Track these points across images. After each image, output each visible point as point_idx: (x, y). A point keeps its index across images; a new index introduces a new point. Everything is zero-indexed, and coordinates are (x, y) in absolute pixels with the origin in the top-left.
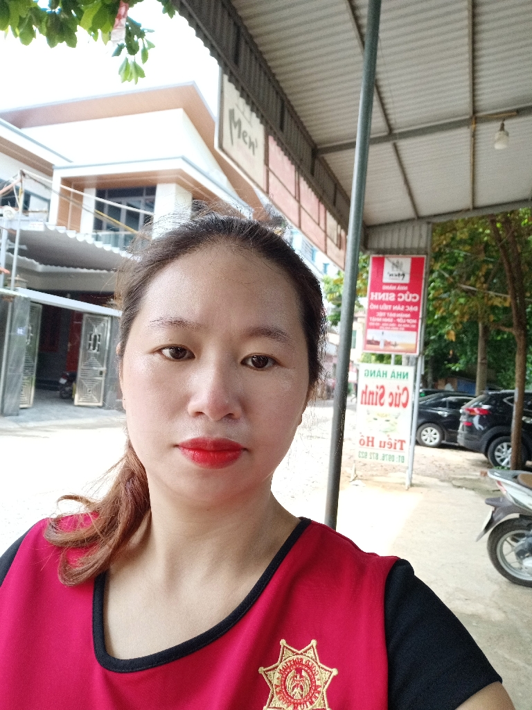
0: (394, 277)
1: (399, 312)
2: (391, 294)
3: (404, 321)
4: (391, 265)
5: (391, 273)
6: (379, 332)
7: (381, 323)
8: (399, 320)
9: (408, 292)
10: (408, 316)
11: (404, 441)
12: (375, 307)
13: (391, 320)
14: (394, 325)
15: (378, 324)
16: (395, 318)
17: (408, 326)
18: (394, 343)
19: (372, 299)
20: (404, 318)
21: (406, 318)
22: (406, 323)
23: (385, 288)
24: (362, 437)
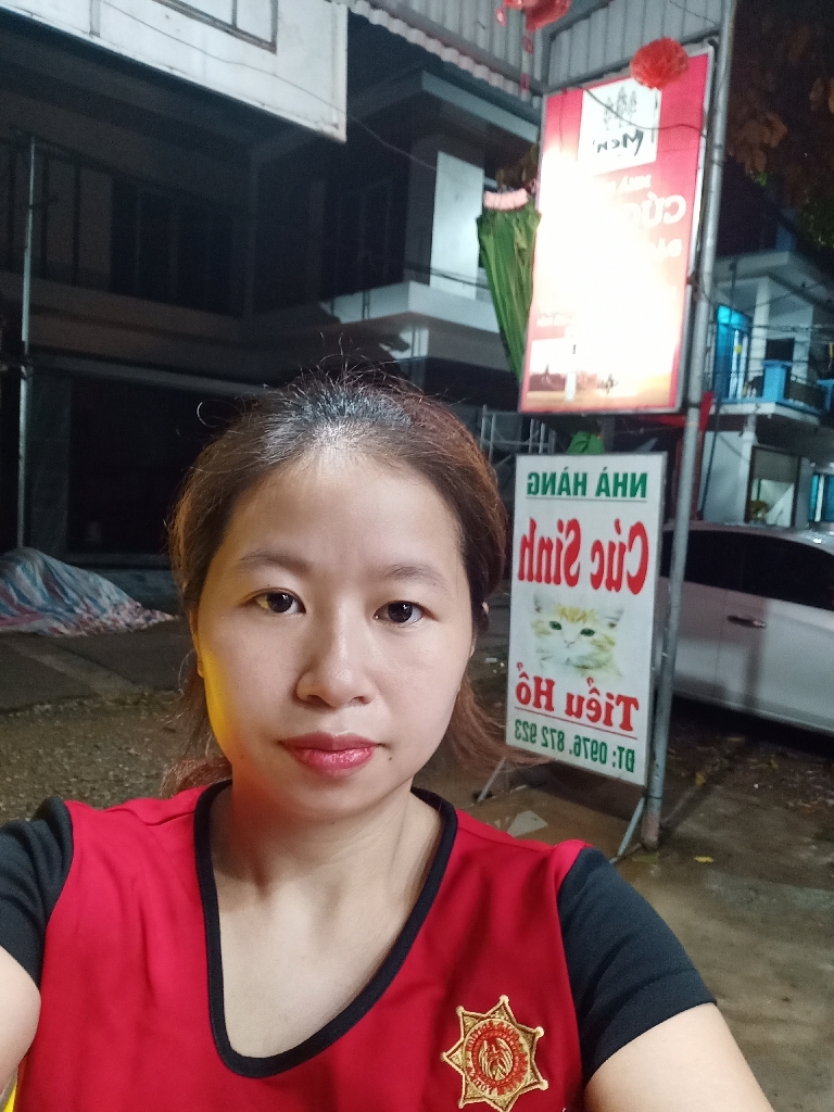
0: (610, 152)
5: (602, 137)
6: (563, 345)
18: (606, 380)
24: (523, 680)
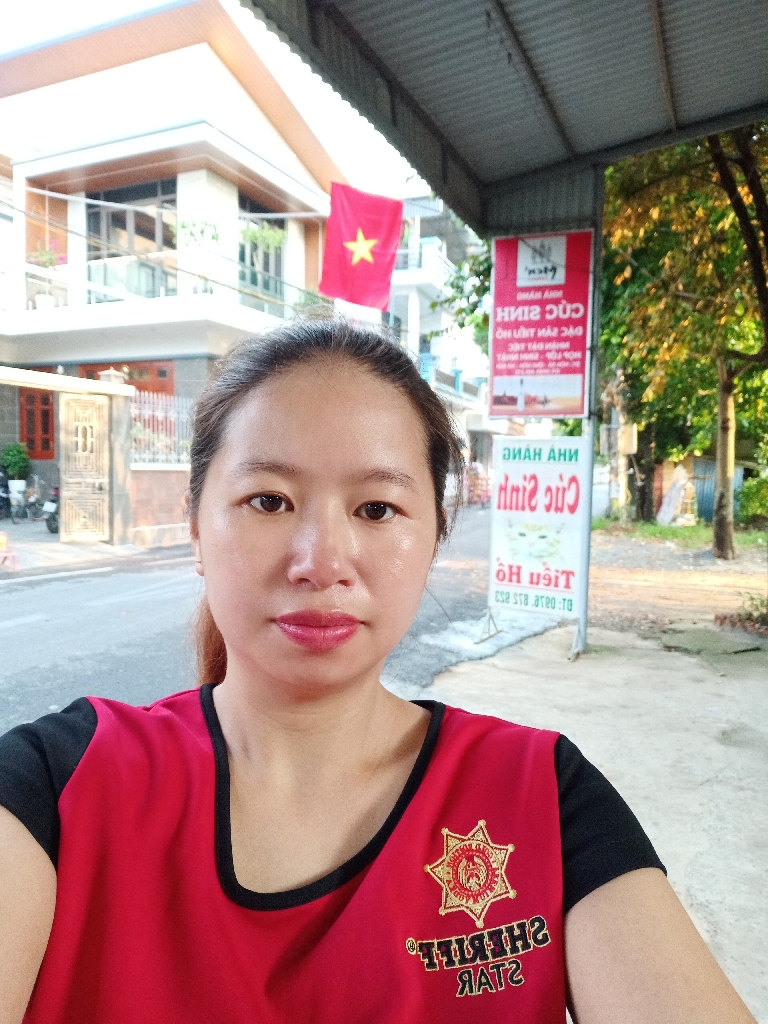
0: (537, 275)
1: (549, 340)
2: (533, 308)
3: (560, 356)
4: (530, 251)
5: (531, 267)
6: (516, 379)
7: (519, 362)
8: (549, 356)
9: (564, 302)
10: (566, 345)
11: (573, 573)
12: (505, 334)
13: (535, 356)
14: (540, 365)
15: (512, 366)
16: (543, 353)
17: (566, 364)
18: (542, 399)
19: (499, 319)
20: (558, 351)
21: (563, 351)
22: (564, 359)
23: (521, 296)
24: (501, 567)
